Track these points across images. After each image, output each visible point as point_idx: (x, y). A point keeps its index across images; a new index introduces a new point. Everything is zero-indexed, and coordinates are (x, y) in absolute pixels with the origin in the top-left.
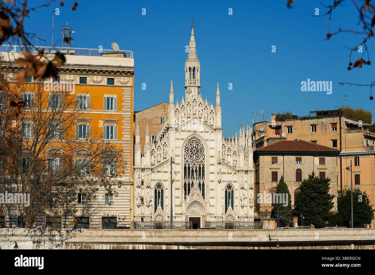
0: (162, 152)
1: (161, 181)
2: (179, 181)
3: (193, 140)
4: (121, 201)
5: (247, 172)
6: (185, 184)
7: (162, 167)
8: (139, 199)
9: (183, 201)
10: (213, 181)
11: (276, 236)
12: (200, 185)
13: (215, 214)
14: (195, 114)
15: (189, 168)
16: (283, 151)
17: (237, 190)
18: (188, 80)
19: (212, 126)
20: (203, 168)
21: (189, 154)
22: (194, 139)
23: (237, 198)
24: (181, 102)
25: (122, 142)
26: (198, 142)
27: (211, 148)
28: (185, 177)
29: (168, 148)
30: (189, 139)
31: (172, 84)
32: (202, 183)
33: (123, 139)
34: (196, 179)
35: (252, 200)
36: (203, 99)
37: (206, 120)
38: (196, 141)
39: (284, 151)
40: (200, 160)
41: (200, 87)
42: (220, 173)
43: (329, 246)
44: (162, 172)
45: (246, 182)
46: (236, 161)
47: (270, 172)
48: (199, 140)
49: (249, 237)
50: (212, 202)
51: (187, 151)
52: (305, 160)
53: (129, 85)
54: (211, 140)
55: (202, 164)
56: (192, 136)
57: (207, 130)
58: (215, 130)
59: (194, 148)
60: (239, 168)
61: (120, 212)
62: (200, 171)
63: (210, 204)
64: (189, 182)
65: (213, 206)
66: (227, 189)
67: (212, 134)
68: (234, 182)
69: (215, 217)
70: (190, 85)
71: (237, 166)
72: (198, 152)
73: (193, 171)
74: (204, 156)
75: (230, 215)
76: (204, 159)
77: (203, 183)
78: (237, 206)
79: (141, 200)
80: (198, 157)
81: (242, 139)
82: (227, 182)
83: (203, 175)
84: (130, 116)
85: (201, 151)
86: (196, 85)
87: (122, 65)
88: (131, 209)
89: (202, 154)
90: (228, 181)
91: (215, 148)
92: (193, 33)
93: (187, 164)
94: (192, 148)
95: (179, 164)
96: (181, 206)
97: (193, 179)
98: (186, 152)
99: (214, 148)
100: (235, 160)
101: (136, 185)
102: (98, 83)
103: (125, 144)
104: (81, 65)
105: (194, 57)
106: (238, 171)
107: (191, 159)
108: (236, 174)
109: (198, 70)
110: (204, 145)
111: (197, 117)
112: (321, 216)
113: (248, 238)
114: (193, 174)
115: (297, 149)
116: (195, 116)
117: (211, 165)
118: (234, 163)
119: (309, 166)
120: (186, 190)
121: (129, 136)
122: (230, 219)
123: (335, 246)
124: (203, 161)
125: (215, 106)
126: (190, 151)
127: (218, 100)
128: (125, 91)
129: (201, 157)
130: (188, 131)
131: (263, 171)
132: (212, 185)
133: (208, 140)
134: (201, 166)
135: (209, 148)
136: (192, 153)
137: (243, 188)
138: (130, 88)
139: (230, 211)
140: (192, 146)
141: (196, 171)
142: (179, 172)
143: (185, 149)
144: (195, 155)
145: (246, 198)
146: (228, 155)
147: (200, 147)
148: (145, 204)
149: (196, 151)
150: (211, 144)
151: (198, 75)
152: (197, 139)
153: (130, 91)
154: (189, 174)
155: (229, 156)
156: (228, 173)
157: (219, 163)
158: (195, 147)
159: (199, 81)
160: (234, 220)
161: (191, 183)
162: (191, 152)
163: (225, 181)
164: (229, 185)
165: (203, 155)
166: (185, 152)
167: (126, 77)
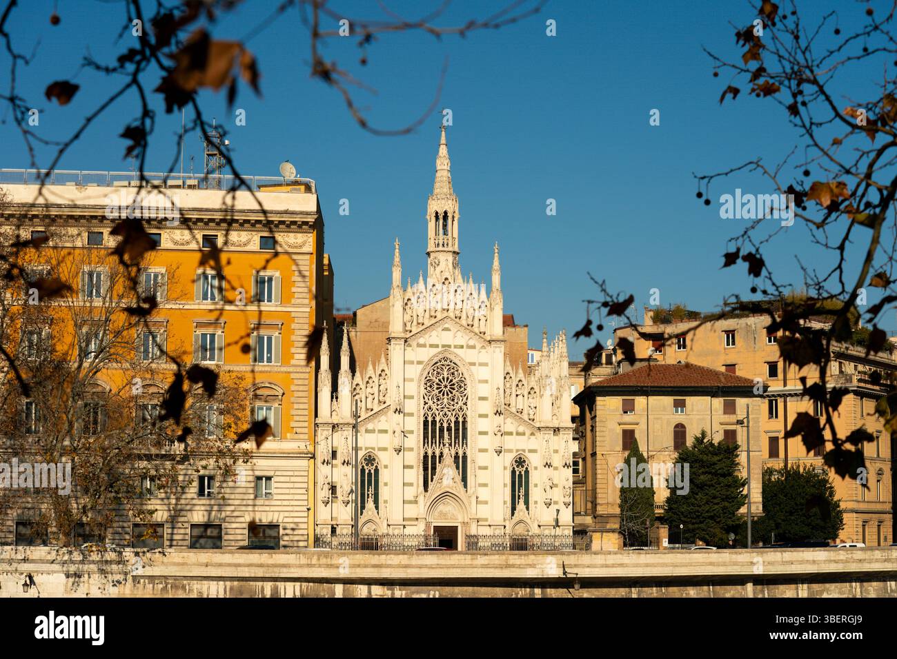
0: (376, 390)
1: (374, 450)
2: (411, 449)
3: (443, 365)
4: (287, 491)
5: (556, 430)
6: (426, 457)
7: (376, 421)
8: (327, 487)
9: (419, 491)
10: (485, 450)
11: (578, 565)
12: (457, 457)
13: (489, 520)
14: (448, 311)
15: (434, 422)
16: (645, 387)
17: (536, 468)
18: (432, 239)
19: (484, 334)
20: (464, 422)
21: (434, 392)
22: (446, 363)
23: (536, 485)
24: (418, 284)
25: (291, 369)
26: (453, 368)
27: (480, 381)
28: (426, 441)
29: (388, 381)
30: (434, 362)
31: (397, 247)
32: (461, 454)
33: (293, 362)
34: (447, 445)
35: (568, 490)
36: (463, 278)
37: (471, 323)
38: (448, 365)
39: (647, 387)
40: (457, 407)
41: (458, 253)
42: (499, 434)
43: (698, 587)
44: (377, 432)
45: (556, 451)
46: (536, 408)
47: (619, 430)
48: (455, 364)
49: (519, 567)
50: (483, 494)
51: (431, 386)
52: (693, 405)
53: (305, 249)
54: (481, 364)
55: (461, 414)
56: (441, 356)
57: (471, 343)
58: (490, 342)
59: (444, 380)
60: (540, 422)
61: (287, 514)
62: (457, 430)
63: (477, 498)
64: (434, 453)
65: (486, 503)
66: (515, 467)
67: (483, 351)
68: (530, 451)
69: (490, 526)
70: (437, 249)
71: (537, 418)
72: (454, 389)
73: (441, 430)
74: (467, 398)
75: (521, 522)
76: (465, 404)
77: (465, 453)
78: (536, 502)
79: (331, 491)
80: (453, 400)
81: (546, 362)
82: (515, 451)
83: (465, 437)
84: (307, 315)
85: (461, 387)
86: (450, 249)
87: (291, 208)
88: (309, 509)
89: (462, 392)
90: (517, 451)
91: (489, 381)
92: (443, 140)
93: (430, 413)
94: (440, 380)
95: (411, 415)
96: (416, 502)
97: (442, 445)
98: (428, 388)
99: (486, 382)
100: (532, 406)
101: (319, 459)
102: (240, 246)
103: (298, 372)
104: (207, 209)
105: (445, 190)
106: (539, 429)
107: (438, 405)
108: (534, 435)
109: (453, 217)
110: (466, 375)
111: (451, 314)
112: (718, 522)
113: (518, 570)
114: (442, 436)
115: (678, 382)
116: (446, 314)
117: (481, 416)
118: (531, 413)
119: (701, 417)
120: (428, 470)
122: (520, 530)
123: (711, 587)
124: (464, 407)
125: (489, 292)
126: (436, 386)
127: (496, 279)
128: (298, 262)
129: (461, 400)
130: (431, 346)
131: (604, 429)
132: (482, 459)
133: (474, 364)
134: (461, 420)
135: (477, 381)
136: (441, 391)
137: (548, 465)
138: (307, 257)
139: (521, 513)
140: (441, 378)
141: (449, 429)
142: (412, 432)
143: (426, 384)
144: (448, 395)
145: (556, 486)
146: (517, 395)
147: (457, 379)
148: (340, 498)
149: (449, 387)
150: (482, 373)
151: (454, 228)
152: (451, 362)
153: (307, 263)
154: (434, 436)
155: (520, 397)
156: (518, 434)
157: (498, 413)
158: (448, 379)
159: (457, 240)
160: (528, 531)
161: (437, 454)
162: (437, 388)
163: (510, 451)
164: (520, 458)
165: (465, 395)
166: (426, 389)
167: (301, 232)
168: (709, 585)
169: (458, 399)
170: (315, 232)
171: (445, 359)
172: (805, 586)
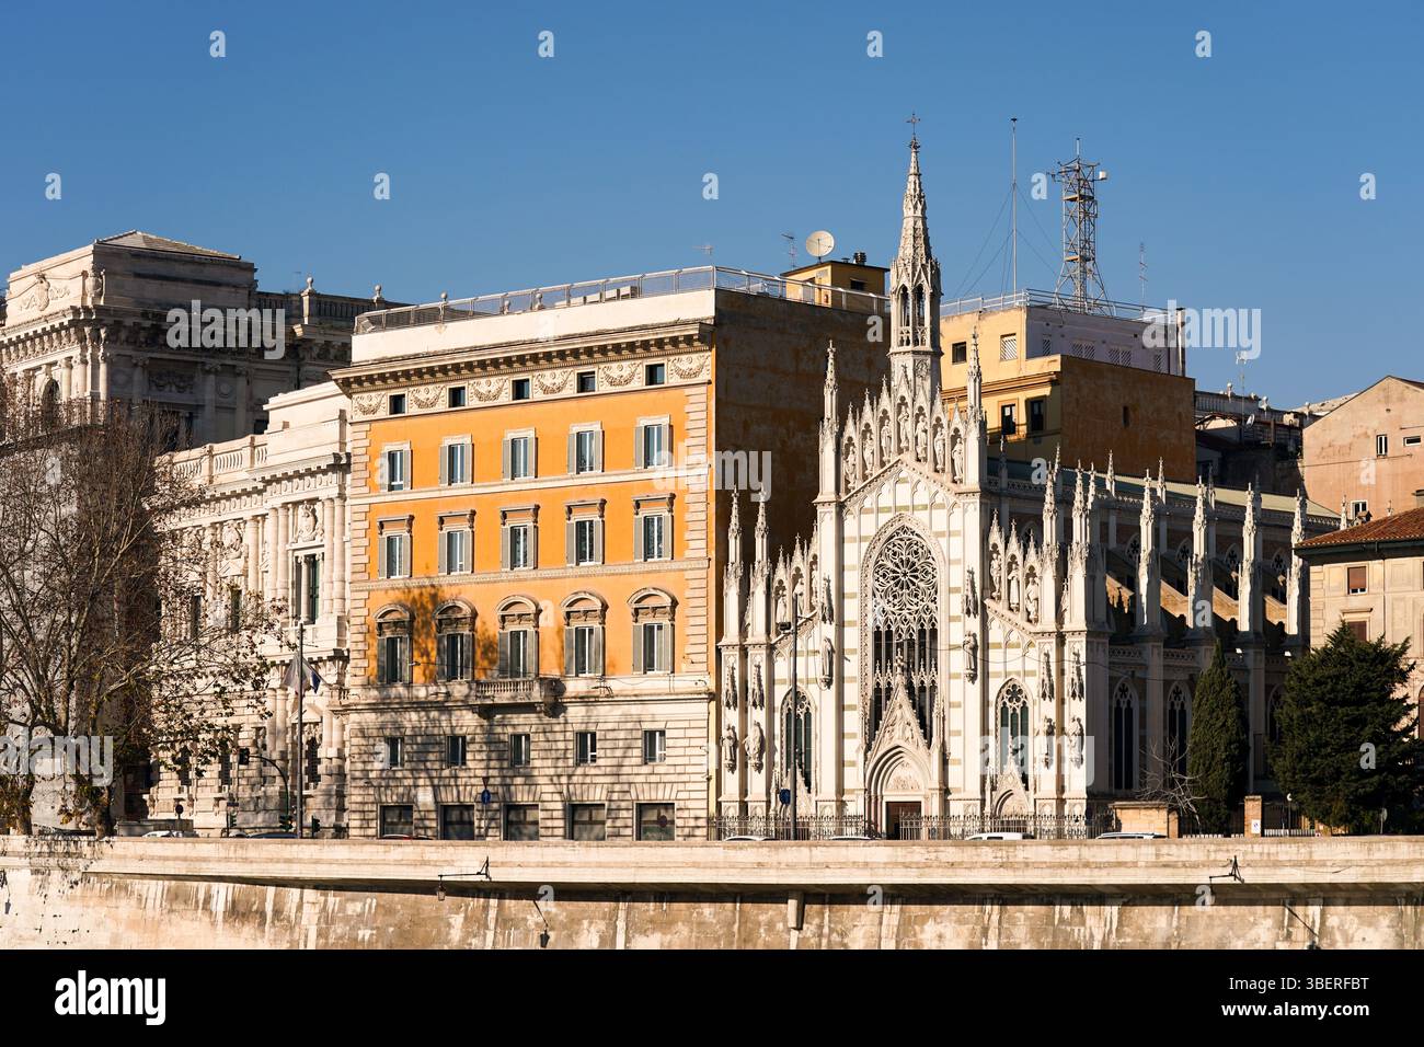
0: (806, 587)
1: (805, 684)
2: (853, 679)
3: (901, 540)
6: (876, 690)
7: (806, 637)
10: (956, 676)
13: (960, 790)
14: (906, 449)
15: (889, 634)
18: (898, 333)
19: (960, 482)
20: (934, 632)
21: (888, 585)
22: (905, 535)
24: (861, 411)
25: (684, 565)
26: (916, 542)
27: (952, 562)
28: (878, 664)
30: (888, 534)
31: (831, 355)
32: (928, 683)
33: (688, 554)
34: (898, 670)
37: (940, 467)
38: (909, 539)
40: (921, 606)
43: (718, 905)
46: (1036, 600)
48: (917, 536)
51: (883, 576)
53: (701, 378)
55: (927, 618)
56: (897, 525)
57: (938, 499)
58: (961, 495)
59: (902, 564)
61: (681, 787)
62: (922, 645)
66: (1006, 700)
67: (954, 511)
68: (1026, 674)
71: (1040, 617)
72: (917, 578)
75: (1008, 793)
76: (934, 601)
77: (933, 682)
79: (739, 749)
80: (916, 595)
82: (1005, 674)
83: (934, 656)
85: (927, 573)
88: (709, 779)
89: (928, 582)
91: (961, 561)
92: (912, 167)
93: (883, 620)
94: (896, 565)
95: (854, 623)
97: (889, 671)
98: (881, 579)
99: (958, 562)
100: (1031, 596)
102: (622, 383)
103: (692, 569)
106: (1037, 635)
107: (894, 605)
108: (1034, 645)
110: (934, 553)
117: (952, 619)
118: (1032, 608)
121: (702, 544)
123: (738, 904)
124: (932, 605)
126: (891, 575)
128: (692, 399)
129: (927, 595)
130: (880, 510)
133: (943, 534)
134: (927, 627)
135: (948, 562)
136: (898, 582)
137: (1049, 696)
138: (703, 389)
139: (1010, 780)
140: (898, 560)
142: (855, 651)
143: (877, 573)
144: (908, 588)
146: (1009, 582)
147: (920, 561)
149: (909, 574)
150: (953, 548)
152: (913, 533)
153: (704, 398)
155: (1012, 583)
158: (906, 561)
162: (894, 578)
163: (998, 674)
164: (1014, 686)
165: (933, 586)
166: (878, 580)
168: (735, 902)
169: (924, 593)
170: (714, 350)
171: (904, 529)
172: (897, 908)
